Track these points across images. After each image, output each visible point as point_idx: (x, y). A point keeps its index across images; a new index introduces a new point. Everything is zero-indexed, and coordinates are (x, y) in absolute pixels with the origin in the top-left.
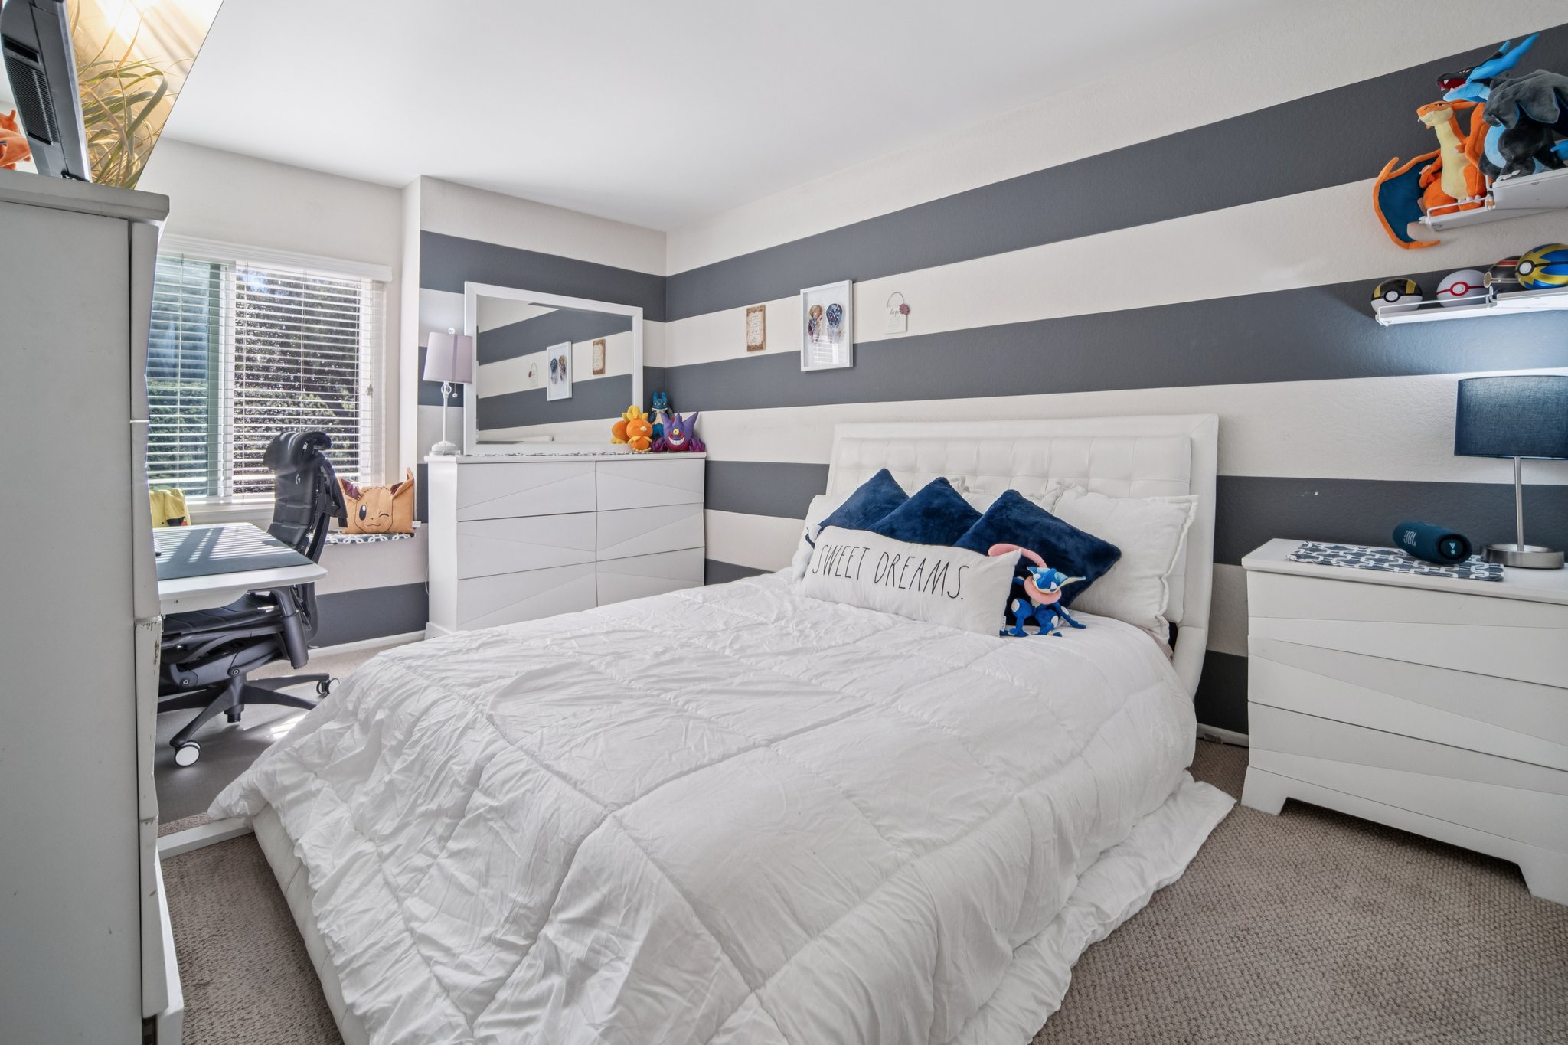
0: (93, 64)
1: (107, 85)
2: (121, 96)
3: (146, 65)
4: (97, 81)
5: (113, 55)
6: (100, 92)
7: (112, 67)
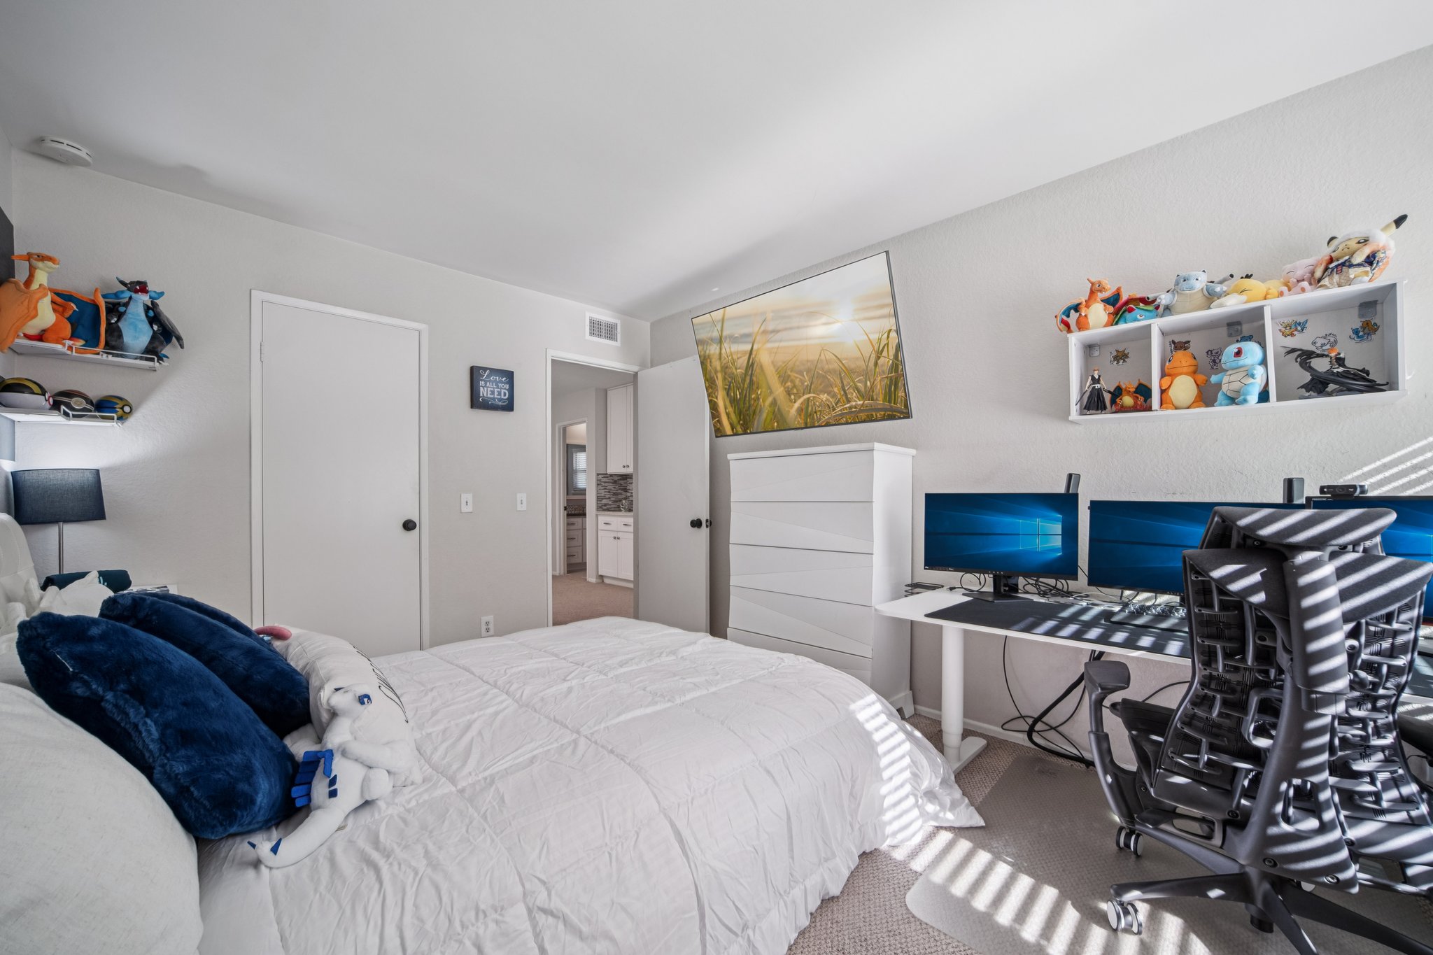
0: (867, 367)
1: (882, 366)
2: (891, 361)
3: (882, 335)
4: (877, 370)
5: (868, 351)
6: (883, 372)
7: (874, 356)
